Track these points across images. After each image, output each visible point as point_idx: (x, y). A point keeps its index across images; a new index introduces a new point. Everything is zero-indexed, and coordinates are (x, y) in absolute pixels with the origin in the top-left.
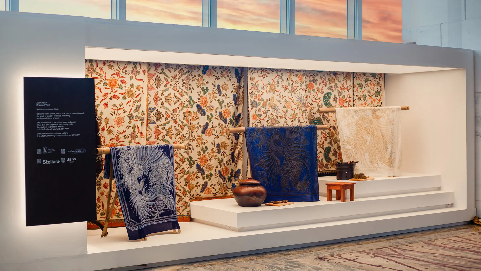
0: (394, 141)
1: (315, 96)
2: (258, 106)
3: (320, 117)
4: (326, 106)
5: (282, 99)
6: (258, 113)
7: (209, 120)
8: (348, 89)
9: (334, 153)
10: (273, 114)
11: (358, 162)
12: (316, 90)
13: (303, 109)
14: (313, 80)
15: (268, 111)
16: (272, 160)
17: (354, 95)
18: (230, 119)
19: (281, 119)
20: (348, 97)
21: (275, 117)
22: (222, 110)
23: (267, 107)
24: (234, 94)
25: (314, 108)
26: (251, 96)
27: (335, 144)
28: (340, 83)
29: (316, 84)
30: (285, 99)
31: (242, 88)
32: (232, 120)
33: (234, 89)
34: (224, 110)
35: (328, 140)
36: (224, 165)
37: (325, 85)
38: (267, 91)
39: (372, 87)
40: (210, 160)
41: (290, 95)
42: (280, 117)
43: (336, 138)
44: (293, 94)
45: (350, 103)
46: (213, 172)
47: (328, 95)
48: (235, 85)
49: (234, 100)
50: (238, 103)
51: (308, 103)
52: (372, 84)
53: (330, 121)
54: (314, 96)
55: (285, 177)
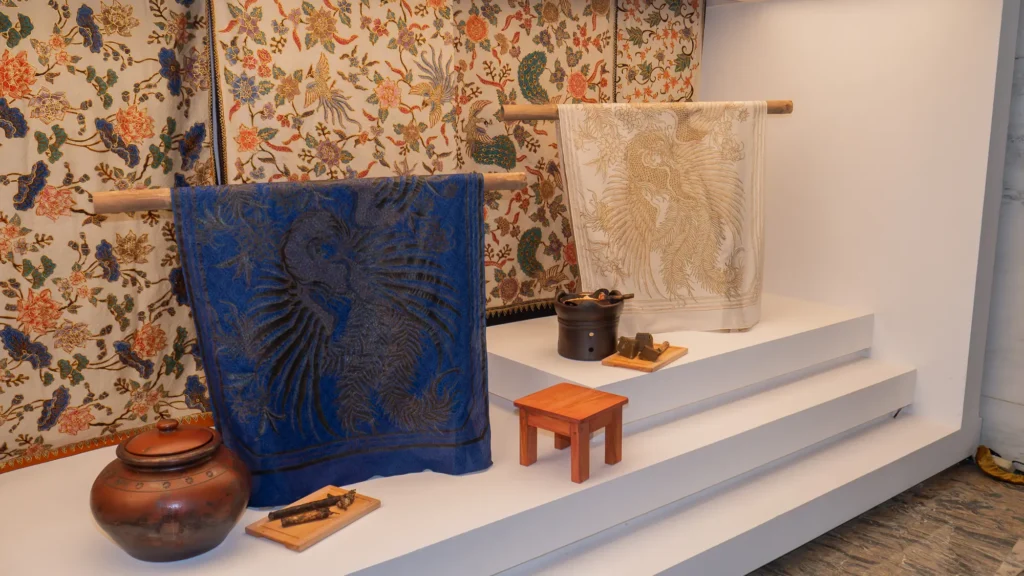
0: (742, 211)
1: (491, 63)
2: (261, 96)
3: (506, 134)
4: (526, 96)
5: (364, 72)
6: (261, 123)
7: (47, 154)
8: (601, 43)
9: (551, 246)
10: (325, 128)
11: (632, 296)
12: (494, 43)
13: (447, 108)
14: (483, 9)
15: (307, 114)
16: (299, 320)
17: (616, 65)
18: (153, 145)
19: (359, 146)
20: (599, 69)
21: (334, 138)
22: (114, 109)
23: (299, 100)
24: (163, 50)
25: (487, 103)
26: (231, 57)
27: (554, 217)
28: (576, 23)
29: (494, 21)
30: (376, 72)
31: (202, 27)
32: (162, 150)
33: (162, 28)
34: (121, 112)
35: (533, 209)
36: (140, 319)
37: (527, 26)
38: (296, 39)
39: (668, 41)
40: (73, 308)
41: (393, 56)
42: (357, 138)
43: (559, 198)
44: (406, 55)
45: (603, 89)
46: (90, 351)
47: (535, 62)
48: (166, 14)
49: (164, 73)
50: (185, 84)
51: (466, 89)
52: (670, 31)
53: (539, 146)
54: (485, 63)
55: (356, 382)
